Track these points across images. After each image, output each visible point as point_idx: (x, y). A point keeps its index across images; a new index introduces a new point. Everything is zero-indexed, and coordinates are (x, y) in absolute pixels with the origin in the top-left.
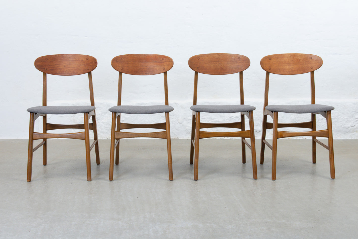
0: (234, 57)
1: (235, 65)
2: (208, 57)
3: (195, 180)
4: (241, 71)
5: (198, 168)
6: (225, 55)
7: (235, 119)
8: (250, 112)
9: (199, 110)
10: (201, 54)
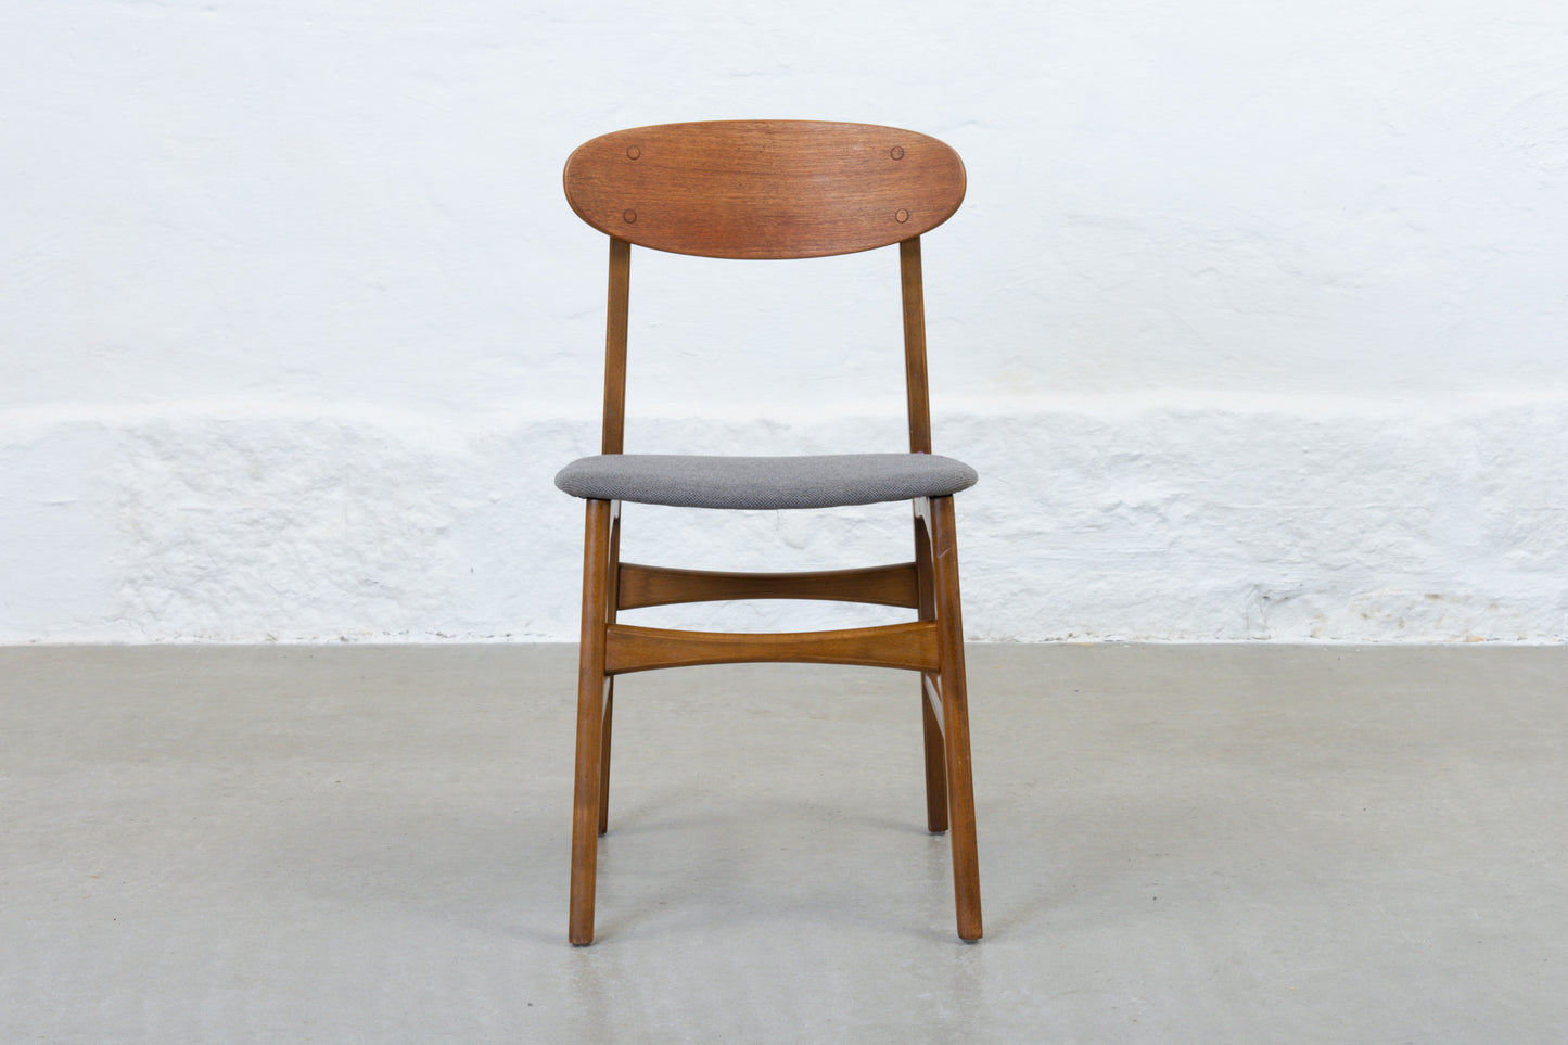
0: (865, 143)
1: (871, 197)
2: (694, 141)
3: (576, 946)
4: (911, 232)
5: (594, 866)
6: (806, 132)
7: (1133, 518)
8: (937, 501)
9: (605, 490)
10: (653, 127)
